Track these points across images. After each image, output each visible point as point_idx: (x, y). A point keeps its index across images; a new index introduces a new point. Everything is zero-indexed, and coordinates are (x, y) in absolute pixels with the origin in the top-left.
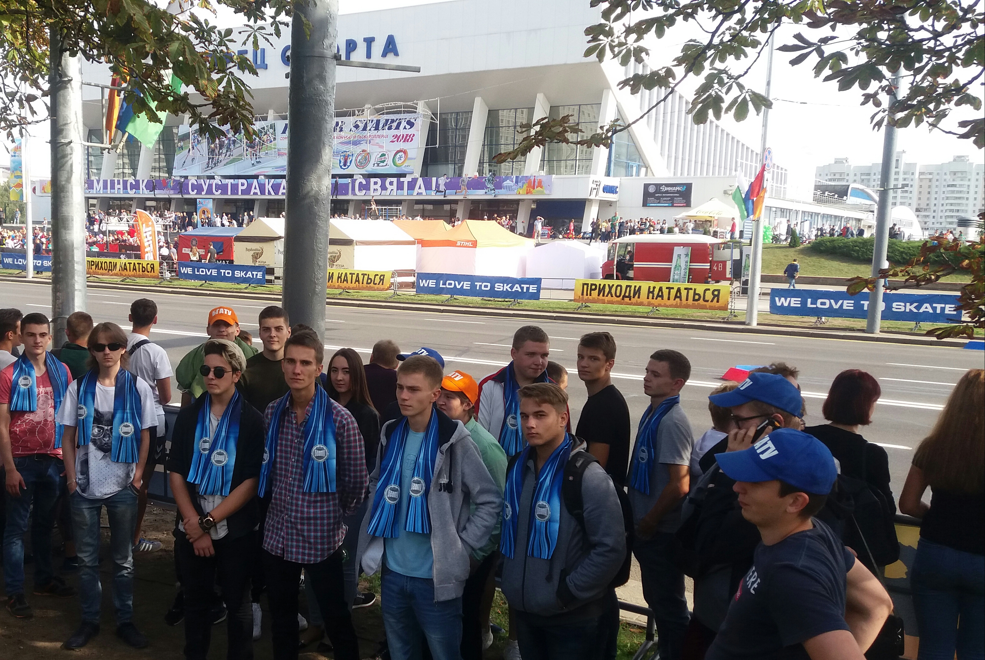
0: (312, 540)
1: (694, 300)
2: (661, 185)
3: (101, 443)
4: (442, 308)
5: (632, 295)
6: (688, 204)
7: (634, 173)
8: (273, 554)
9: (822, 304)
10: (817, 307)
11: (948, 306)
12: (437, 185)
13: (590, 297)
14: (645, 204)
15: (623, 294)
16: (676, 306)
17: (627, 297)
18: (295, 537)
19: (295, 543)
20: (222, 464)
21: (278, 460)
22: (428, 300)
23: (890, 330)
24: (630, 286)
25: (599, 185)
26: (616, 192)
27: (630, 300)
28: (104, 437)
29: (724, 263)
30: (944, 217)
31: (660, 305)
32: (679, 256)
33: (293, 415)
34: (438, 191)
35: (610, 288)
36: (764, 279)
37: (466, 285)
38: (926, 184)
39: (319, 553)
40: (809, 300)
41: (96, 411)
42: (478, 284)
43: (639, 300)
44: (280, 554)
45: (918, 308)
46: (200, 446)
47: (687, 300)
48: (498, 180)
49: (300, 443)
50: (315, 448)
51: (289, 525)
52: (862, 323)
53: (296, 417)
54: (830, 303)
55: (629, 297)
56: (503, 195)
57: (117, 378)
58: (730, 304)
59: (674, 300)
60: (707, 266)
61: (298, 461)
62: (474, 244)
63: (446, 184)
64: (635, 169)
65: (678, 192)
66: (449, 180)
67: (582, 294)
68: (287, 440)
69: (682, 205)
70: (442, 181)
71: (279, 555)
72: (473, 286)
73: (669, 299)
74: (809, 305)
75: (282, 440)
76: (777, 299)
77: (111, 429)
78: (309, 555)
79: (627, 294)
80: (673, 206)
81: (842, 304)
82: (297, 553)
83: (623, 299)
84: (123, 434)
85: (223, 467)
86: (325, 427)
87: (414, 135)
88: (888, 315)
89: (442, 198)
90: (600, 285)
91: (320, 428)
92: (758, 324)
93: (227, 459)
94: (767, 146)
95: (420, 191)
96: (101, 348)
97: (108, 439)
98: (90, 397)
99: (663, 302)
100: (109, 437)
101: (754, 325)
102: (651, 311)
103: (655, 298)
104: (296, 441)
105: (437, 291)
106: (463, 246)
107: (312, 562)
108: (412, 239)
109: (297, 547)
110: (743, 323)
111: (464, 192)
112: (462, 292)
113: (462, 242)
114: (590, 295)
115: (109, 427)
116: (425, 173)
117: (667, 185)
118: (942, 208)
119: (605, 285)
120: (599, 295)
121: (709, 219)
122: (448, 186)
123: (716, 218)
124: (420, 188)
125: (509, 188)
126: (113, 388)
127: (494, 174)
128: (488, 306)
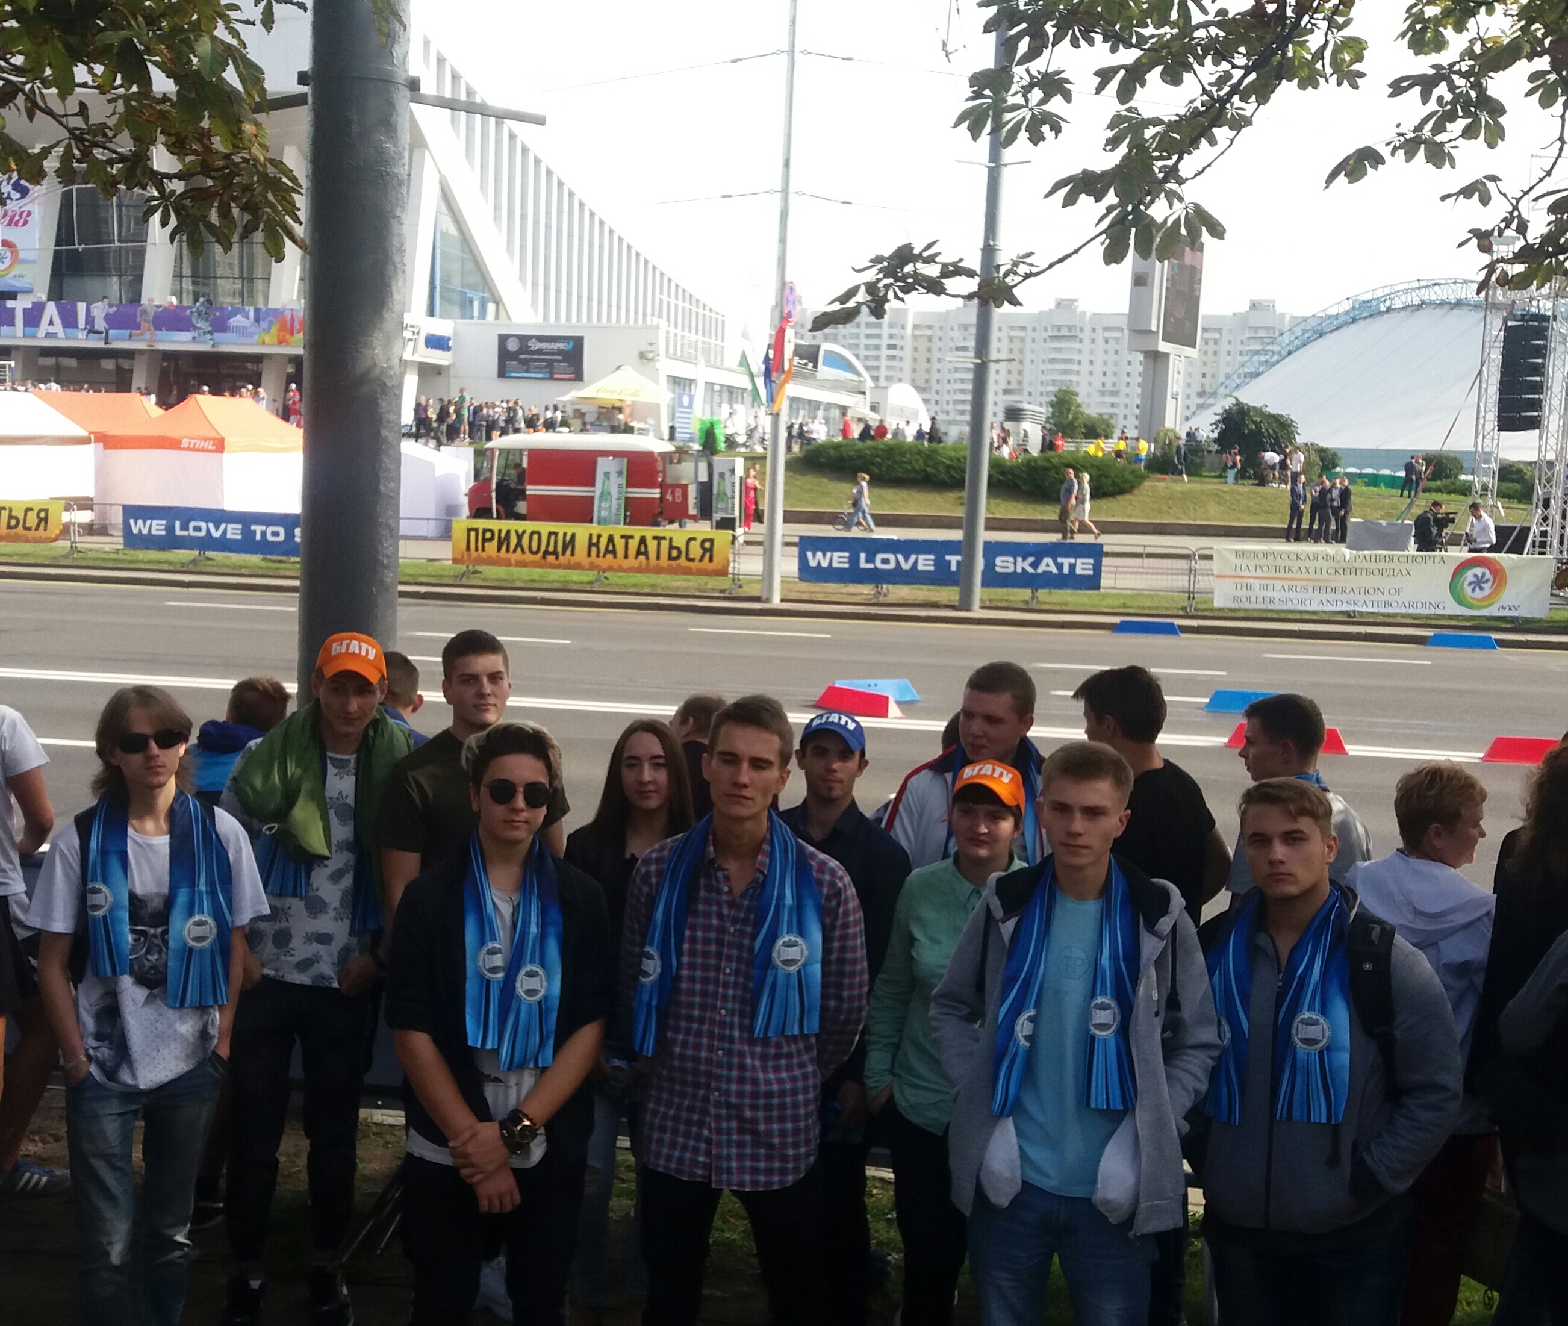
0: (776, 1140)
1: (670, 558)
2: (530, 337)
3: (142, 966)
4: (187, 578)
5: (560, 549)
6: (578, 376)
7: (476, 313)
8: (685, 1179)
9: (885, 561)
10: (876, 568)
11: (1080, 561)
12: (90, 320)
13: (484, 555)
14: (502, 373)
15: (543, 548)
16: (639, 570)
17: (551, 553)
18: (735, 1137)
19: (734, 1151)
20: (537, 998)
21: (685, 973)
22: (149, 562)
23: (994, 604)
24: (556, 534)
25: (418, 334)
26: (449, 349)
27: (557, 558)
28: (148, 952)
29: (685, 488)
30: (951, 403)
31: (610, 569)
32: (607, 475)
33: (720, 874)
34: (92, 331)
35: (520, 537)
36: (790, 517)
37: (233, 531)
38: (923, 344)
39: (790, 1166)
40: (863, 556)
41: (133, 896)
42: (258, 529)
43: (573, 560)
44: (702, 1176)
45: (1035, 565)
46: (481, 964)
47: (658, 558)
48: (218, 314)
49: (742, 933)
50: (780, 942)
51: (724, 1112)
52: (949, 594)
53: (727, 879)
54: (897, 562)
55: (555, 553)
56: (230, 344)
57: (171, 813)
58: (731, 565)
59: (636, 558)
60: (655, 493)
61: (737, 972)
62: (220, 446)
63: (108, 318)
64: (476, 304)
65: (560, 352)
66: (115, 309)
67: (468, 548)
68: (707, 928)
69: (567, 376)
70: (99, 310)
71: (699, 1180)
72: (248, 534)
73: (626, 557)
74: (863, 565)
75: (693, 928)
76: (809, 554)
77: (166, 932)
78: (769, 1172)
79: (551, 549)
80: (551, 378)
81: (916, 562)
82: (741, 1170)
83: (544, 557)
84: (192, 943)
85: (540, 1003)
86: (799, 898)
87: (29, 214)
88: (992, 579)
89: (101, 345)
90: (500, 531)
91: (789, 900)
92: (782, 600)
93: (545, 984)
94: (788, 278)
95: (52, 329)
96: (138, 744)
97: (156, 956)
98: (115, 864)
99: (615, 563)
100: (160, 952)
101: (776, 602)
102: (597, 580)
103: (601, 554)
104: (732, 930)
105: (170, 542)
106: (194, 450)
107: (776, 1187)
108: (82, 433)
109: (741, 1157)
110: (757, 599)
111: (147, 335)
112: (223, 544)
113: (193, 441)
114: (483, 550)
115: (160, 930)
116: (56, 293)
117: (541, 339)
118: (948, 387)
119: (508, 532)
120: (499, 550)
121: (618, 404)
122: (114, 321)
123: (629, 403)
124: (51, 323)
125: (241, 331)
126: (166, 839)
127: (209, 302)
128: (282, 573)
